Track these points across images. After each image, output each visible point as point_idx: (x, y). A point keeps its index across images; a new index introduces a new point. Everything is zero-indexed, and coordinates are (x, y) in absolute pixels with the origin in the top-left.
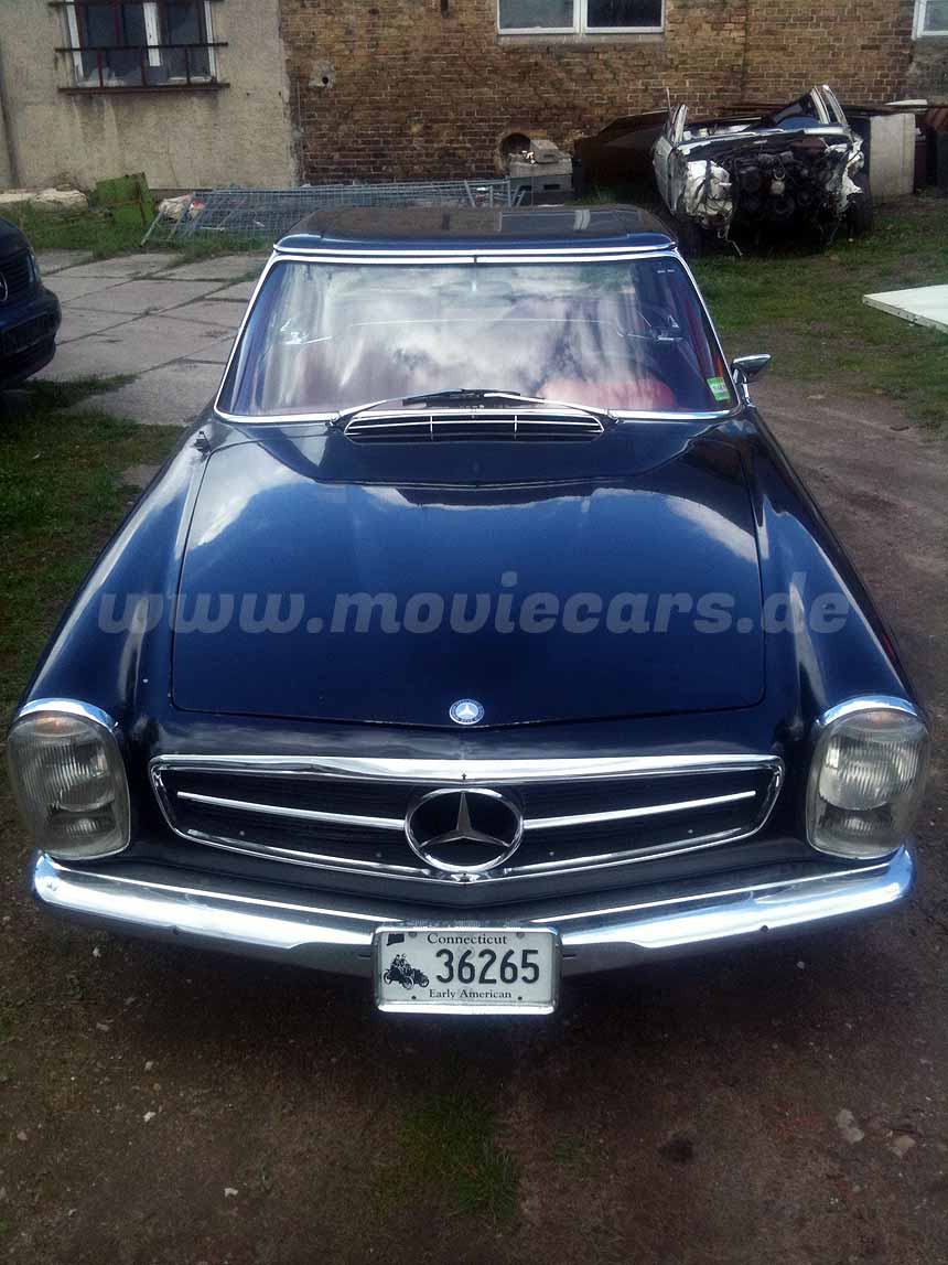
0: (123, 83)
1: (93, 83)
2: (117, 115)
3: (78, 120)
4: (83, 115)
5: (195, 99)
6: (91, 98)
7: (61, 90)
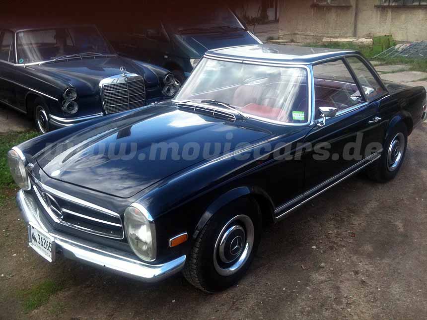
0: (397, 4)
1: (386, 4)
2: (392, 16)
3: (379, 16)
4: (381, 15)
5: (420, 11)
6: (384, 9)
7: (375, 6)
